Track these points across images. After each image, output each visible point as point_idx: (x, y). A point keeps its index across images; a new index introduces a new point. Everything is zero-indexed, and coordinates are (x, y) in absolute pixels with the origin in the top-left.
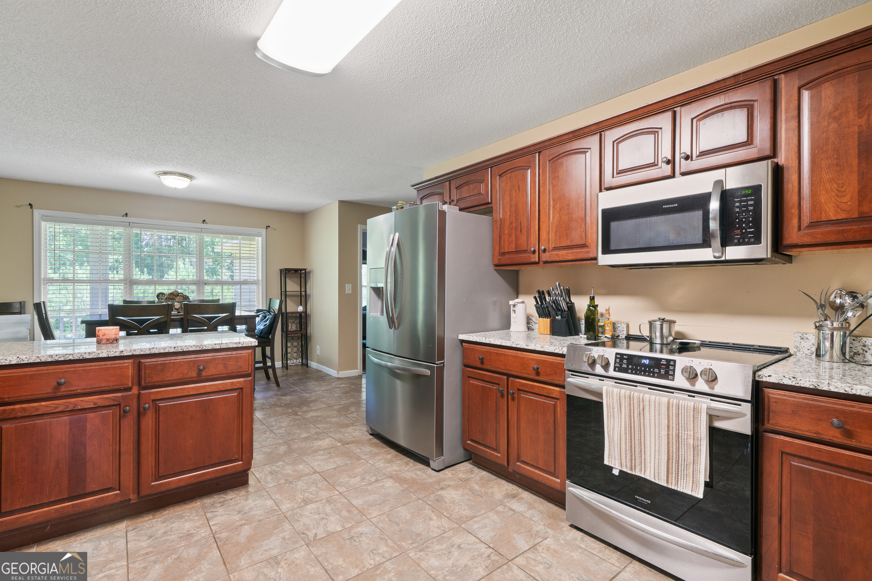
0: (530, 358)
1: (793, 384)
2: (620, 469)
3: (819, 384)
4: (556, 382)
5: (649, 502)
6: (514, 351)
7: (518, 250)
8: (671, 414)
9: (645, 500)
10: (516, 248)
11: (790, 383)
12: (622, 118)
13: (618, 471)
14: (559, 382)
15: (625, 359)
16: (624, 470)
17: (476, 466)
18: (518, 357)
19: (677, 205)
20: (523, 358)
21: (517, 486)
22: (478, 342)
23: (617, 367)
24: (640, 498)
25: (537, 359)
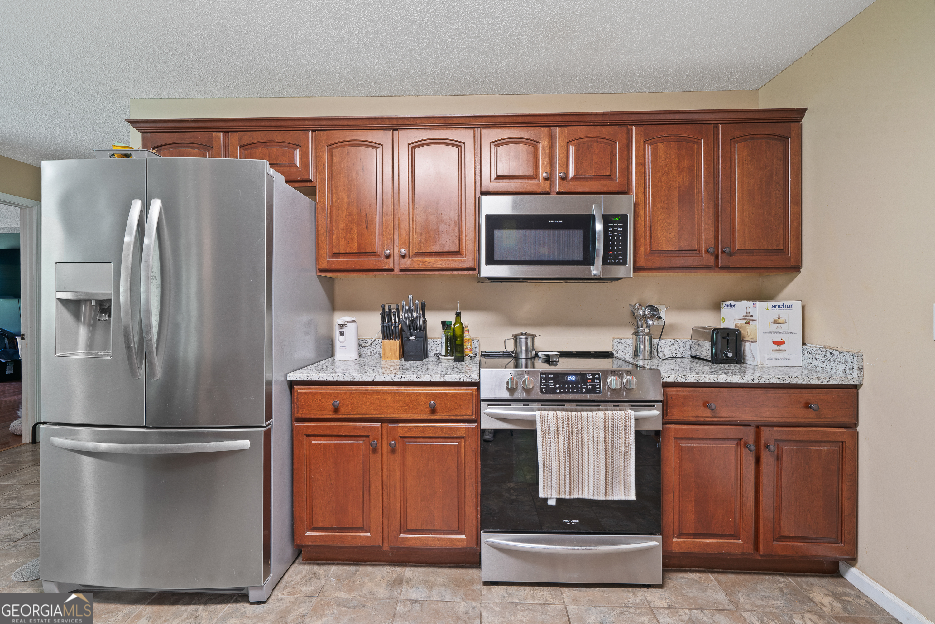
0: (421, 393)
1: (684, 381)
2: (558, 497)
3: (700, 378)
4: (460, 417)
5: (578, 521)
6: (394, 387)
7: (362, 251)
8: (607, 427)
9: (573, 521)
10: (359, 247)
11: (682, 381)
12: (498, 120)
13: (555, 500)
14: (465, 417)
15: (551, 378)
16: (563, 496)
17: (314, 564)
18: (402, 393)
19: (562, 222)
20: (409, 395)
21: (390, 565)
22: (330, 381)
23: (544, 388)
24: (569, 521)
25: (432, 393)
